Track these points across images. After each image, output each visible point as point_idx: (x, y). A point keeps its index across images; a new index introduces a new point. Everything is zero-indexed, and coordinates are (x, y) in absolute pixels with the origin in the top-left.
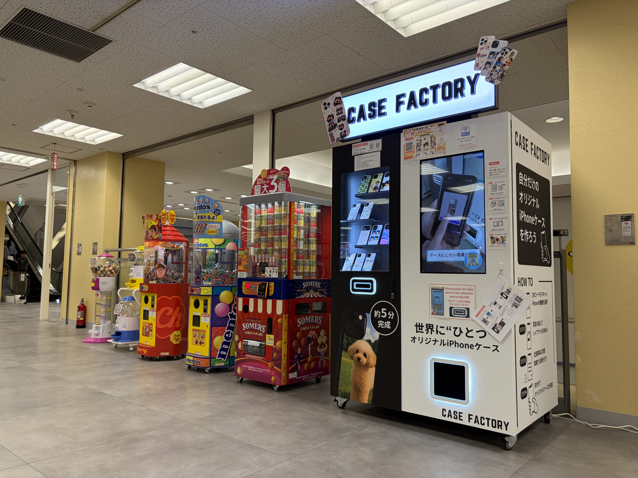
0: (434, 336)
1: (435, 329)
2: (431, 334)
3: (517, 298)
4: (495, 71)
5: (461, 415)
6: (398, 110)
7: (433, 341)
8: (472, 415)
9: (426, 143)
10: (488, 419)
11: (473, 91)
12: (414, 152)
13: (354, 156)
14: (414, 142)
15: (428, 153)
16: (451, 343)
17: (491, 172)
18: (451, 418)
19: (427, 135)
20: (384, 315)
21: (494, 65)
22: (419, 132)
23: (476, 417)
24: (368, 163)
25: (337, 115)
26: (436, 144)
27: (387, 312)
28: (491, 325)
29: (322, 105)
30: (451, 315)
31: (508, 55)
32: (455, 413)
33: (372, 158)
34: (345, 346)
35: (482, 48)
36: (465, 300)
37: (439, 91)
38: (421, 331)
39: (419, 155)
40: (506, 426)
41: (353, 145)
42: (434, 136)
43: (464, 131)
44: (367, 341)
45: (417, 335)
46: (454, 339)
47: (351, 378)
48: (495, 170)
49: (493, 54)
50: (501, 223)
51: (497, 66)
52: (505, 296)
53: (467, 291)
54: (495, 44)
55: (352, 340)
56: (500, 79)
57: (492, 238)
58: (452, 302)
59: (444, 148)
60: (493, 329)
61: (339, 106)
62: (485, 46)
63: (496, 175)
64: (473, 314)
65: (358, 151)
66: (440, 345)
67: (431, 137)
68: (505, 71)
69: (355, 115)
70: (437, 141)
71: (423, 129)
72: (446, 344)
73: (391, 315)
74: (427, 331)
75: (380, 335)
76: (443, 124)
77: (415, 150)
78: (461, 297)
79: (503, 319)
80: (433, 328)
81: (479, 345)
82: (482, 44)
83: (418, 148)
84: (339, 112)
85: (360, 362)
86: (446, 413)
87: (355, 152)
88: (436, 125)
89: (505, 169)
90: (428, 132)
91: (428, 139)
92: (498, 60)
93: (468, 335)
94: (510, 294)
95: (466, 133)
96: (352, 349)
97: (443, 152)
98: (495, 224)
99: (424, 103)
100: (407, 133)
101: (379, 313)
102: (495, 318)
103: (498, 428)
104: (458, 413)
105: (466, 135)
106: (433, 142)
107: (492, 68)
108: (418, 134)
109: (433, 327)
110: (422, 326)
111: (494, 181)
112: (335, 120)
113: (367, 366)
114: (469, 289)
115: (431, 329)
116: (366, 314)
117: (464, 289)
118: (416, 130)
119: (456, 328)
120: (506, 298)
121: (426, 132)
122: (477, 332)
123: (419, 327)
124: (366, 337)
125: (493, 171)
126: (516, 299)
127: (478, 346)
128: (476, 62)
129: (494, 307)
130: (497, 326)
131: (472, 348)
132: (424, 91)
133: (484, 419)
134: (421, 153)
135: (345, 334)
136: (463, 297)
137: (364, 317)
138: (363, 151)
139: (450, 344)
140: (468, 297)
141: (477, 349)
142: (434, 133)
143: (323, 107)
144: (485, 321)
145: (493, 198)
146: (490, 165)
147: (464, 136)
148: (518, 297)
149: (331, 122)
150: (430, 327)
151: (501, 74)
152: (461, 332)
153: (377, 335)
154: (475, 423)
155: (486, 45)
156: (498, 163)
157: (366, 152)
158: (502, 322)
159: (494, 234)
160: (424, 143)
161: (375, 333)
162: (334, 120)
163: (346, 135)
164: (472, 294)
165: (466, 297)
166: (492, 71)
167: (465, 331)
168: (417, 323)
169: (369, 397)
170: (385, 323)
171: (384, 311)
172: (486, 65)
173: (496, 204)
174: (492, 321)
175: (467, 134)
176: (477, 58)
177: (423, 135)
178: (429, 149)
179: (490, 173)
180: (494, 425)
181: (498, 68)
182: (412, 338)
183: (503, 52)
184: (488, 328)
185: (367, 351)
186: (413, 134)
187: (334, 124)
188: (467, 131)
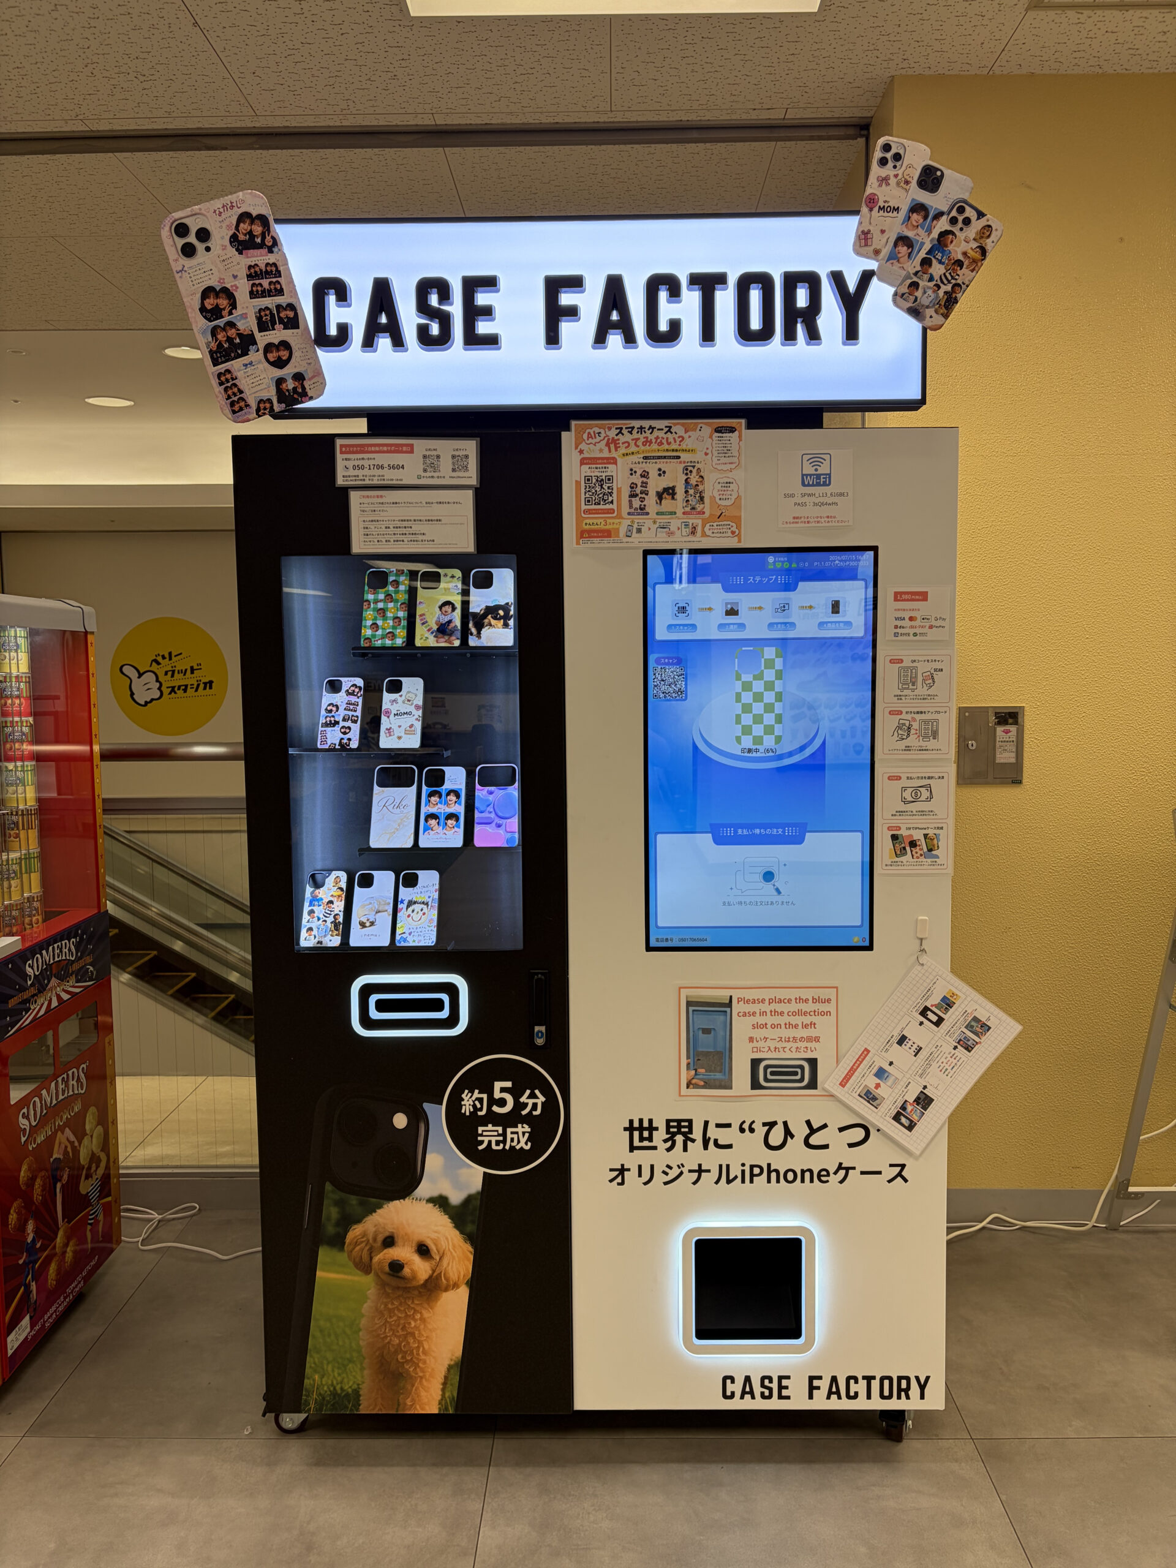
0: (696, 1154)
1: (697, 1134)
2: (685, 1149)
3: (973, 1023)
4: (926, 277)
5: (784, 1382)
6: (553, 338)
7: (690, 1171)
8: (820, 1378)
9: (666, 490)
10: (869, 1379)
11: (852, 333)
12: (619, 516)
13: (345, 491)
14: (621, 477)
15: (673, 528)
16: (752, 1173)
17: (899, 623)
18: (753, 1397)
19: (670, 457)
20: (502, 1103)
21: (922, 254)
22: (640, 443)
23: (834, 1379)
24: (416, 528)
26: (707, 500)
27: (516, 1092)
28: (889, 1107)
29: (166, 233)
30: (755, 1085)
31: (972, 231)
32: (766, 1382)
33: (437, 511)
34: (330, 1230)
35: (884, 180)
36: (805, 1033)
37: (727, 299)
38: (646, 1143)
39: (639, 531)
40: (922, 1388)
41: (339, 442)
42: (698, 466)
43: (809, 469)
44: (431, 1200)
45: (632, 1160)
46: (764, 1157)
47: (364, 1339)
48: (911, 619)
49: (923, 213)
50: (925, 794)
51: (934, 261)
52: (934, 1018)
53: (808, 1007)
54: (930, 180)
55: (361, 1204)
56: (943, 310)
57: (894, 838)
58: (761, 1044)
59: (737, 520)
60: (897, 1118)
62: (896, 176)
63: (915, 635)
64: (828, 1078)
65: (366, 472)
66: (717, 1182)
67: (687, 471)
68: (958, 285)
69: (350, 315)
70: (710, 489)
71: (656, 433)
72: (736, 1177)
73: (531, 1102)
74: (669, 1144)
75: (485, 1173)
76: (732, 430)
77: (625, 509)
78: (788, 1025)
79: (925, 1087)
80: (691, 1132)
81: (847, 1169)
82: (883, 162)
83: (636, 503)
85: (403, 1278)
86: (736, 1388)
87: (352, 472)
88: (705, 427)
89: (944, 619)
90: (674, 446)
91: (675, 477)
92: (939, 240)
93: (813, 1141)
94: (951, 1010)
95: (818, 476)
96: (364, 1234)
97: (733, 533)
98: (907, 795)
99: (664, 335)
100: (589, 436)
101: (481, 1100)
102: (903, 1083)
103: (899, 1397)
104: (775, 1380)
105: (818, 484)
106: (696, 492)
107: (915, 265)
108: (633, 448)
109: (690, 1127)
110: (652, 1128)
111: (908, 655)
113: (433, 1287)
114: (815, 1000)
115: (684, 1134)
116: (426, 1106)
117: (799, 1000)
118: (625, 431)
119: (771, 1125)
120: (939, 1022)
121: (666, 447)
122: (841, 1130)
123: (640, 1131)
124: (425, 1189)
125: (907, 623)
126: (969, 1027)
127: (842, 1173)
128: (860, 223)
129: (898, 1054)
130: (909, 1108)
131: (823, 1179)
132: (663, 285)
133: (856, 1382)
134: (647, 522)
135: (328, 1187)
136: (796, 1026)
137: (418, 1117)
138: (391, 477)
139: (752, 1175)
140: (813, 1024)
141: (841, 1182)
142: (699, 456)
143: (172, 245)
144: (870, 1097)
145: (904, 711)
146: (896, 600)
147: (809, 485)
148: (975, 1019)
149: (221, 322)
150: (680, 1129)
151: (946, 293)
152: (788, 1133)
153: (473, 1176)
154: (828, 1398)
155: (900, 172)
156: (924, 596)
157: (405, 482)
158: (923, 1097)
159: (903, 827)
160: (660, 489)
161: (464, 1171)
162: (236, 313)
163: (304, 395)
164: (828, 1013)
165: (805, 1026)
166: (916, 274)
167: (800, 1131)
168: (631, 1122)
169: (443, 1390)
170: (509, 1130)
171: (503, 1090)
172: (896, 245)
173: (913, 731)
174: (891, 1096)
175: (821, 480)
176: (864, 209)
177: (654, 458)
178: (679, 513)
179: (896, 627)
180: (887, 1393)
181: (937, 270)
182: (611, 1170)
183: (954, 213)
184: (880, 1117)
185: (434, 1236)
186: (612, 443)
187: (240, 335)
188: (823, 469)
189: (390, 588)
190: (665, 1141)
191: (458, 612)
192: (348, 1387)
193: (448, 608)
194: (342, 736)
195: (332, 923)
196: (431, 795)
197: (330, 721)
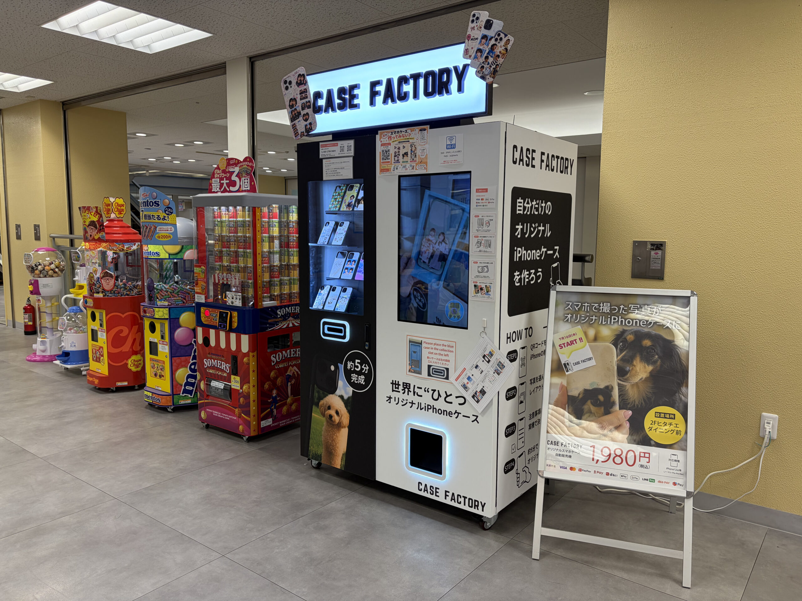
0: (411, 397)
1: (412, 389)
2: (408, 394)
3: (499, 364)
4: (487, 63)
5: (437, 490)
6: (372, 103)
7: (410, 403)
8: (449, 492)
9: (405, 153)
10: (465, 498)
11: (460, 89)
12: (391, 164)
13: (322, 159)
15: (407, 167)
16: (429, 407)
17: (478, 201)
18: (427, 493)
19: (407, 141)
20: (357, 367)
21: (485, 55)
22: (398, 137)
23: (453, 494)
24: (338, 171)
25: (301, 99)
26: (417, 156)
27: (361, 364)
28: (471, 392)
29: (282, 83)
30: (429, 375)
31: (503, 43)
32: (432, 488)
33: (343, 165)
34: (316, 400)
35: (473, 28)
36: (444, 358)
37: (422, 81)
38: (397, 390)
39: (397, 169)
40: (483, 507)
41: (321, 144)
42: (415, 144)
43: (449, 143)
44: (339, 396)
45: (394, 395)
46: (432, 403)
47: (323, 438)
48: (482, 199)
49: (486, 39)
50: (486, 269)
51: (489, 57)
52: (487, 360)
53: (446, 348)
54: (488, 25)
55: (323, 393)
56: (493, 76)
57: (475, 286)
58: (431, 360)
59: (426, 163)
60: (473, 397)
61: (302, 88)
62: (477, 26)
63: (483, 206)
64: (453, 376)
65: (326, 153)
66: (417, 408)
67: (411, 146)
68: (498, 65)
69: (322, 102)
70: (418, 152)
71: (403, 133)
72: (423, 408)
73: (365, 368)
74: (403, 391)
75: (353, 390)
76: (425, 130)
77: (393, 161)
78: (440, 354)
79: (483, 387)
80: (410, 388)
81: (459, 413)
82: (473, 21)
83: (396, 158)
84: (303, 95)
85: (332, 421)
86: (422, 487)
87: (323, 153)
88: (417, 129)
89: (493, 199)
90: (408, 137)
91: (408, 149)
92: (491, 48)
93: (448, 399)
94: (493, 357)
95: (452, 145)
96: (323, 404)
97: (425, 168)
98: (480, 269)
99: (403, 97)
100: (384, 136)
101: (352, 365)
102: (476, 384)
103: (475, 508)
104: (434, 488)
105: (452, 148)
107: (483, 59)
108: (396, 139)
109: (410, 386)
110: (399, 385)
111: (481, 213)
112: (299, 106)
113: (339, 426)
114: (449, 346)
115: (408, 389)
116: (339, 364)
117: (443, 345)
118: (393, 133)
119: (434, 391)
120: (489, 362)
121: (405, 138)
122: (457, 397)
123: (395, 385)
124: (338, 392)
125: (480, 201)
126: (498, 365)
127: (457, 414)
128: (465, 46)
129: (476, 372)
130: (478, 394)
131: (451, 415)
132: (403, 80)
133: (461, 498)
134: (399, 165)
135: (316, 386)
136: (442, 355)
137: (337, 368)
138: (333, 154)
139: (428, 409)
140: (447, 355)
141: (456, 418)
142: (415, 140)
143: (283, 86)
144: (465, 387)
145: (479, 236)
146: (477, 192)
147: (449, 149)
148: (500, 362)
149: (293, 109)
150: (407, 386)
151: (493, 68)
152: (439, 395)
153: (350, 390)
154: (451, 501)
155: (478, 24)
156: (486, 190)
157: (336, 156)
158: (482, 390)
159: (478, 282)
160: (403, 153)
161: (348, 388)
162: (297, 105)
163: (311, 129)
164: (452, 352)
165: (445, 355)
166: (483, 63)
167: (443, 396)
168: (393, 381)
169: (341, 461)
170: (359, 377)
171: (358, 363)
172: (476, 52)
173: (482, 244)
174: (473, 388)
175: (452, 146)
176: (467, 41)
177: (401, 142)
178: (409, 162)
179: (477, 203)
180: (470, 505)
181: (491, 60)
182: (387, 397)
183: (497, 37)
184: (468, 396)
185: (340, 408)
186: (390, 138)
187: (297, 112)
188: (453, 142)
190: (403, 390)
192: (319, 453)
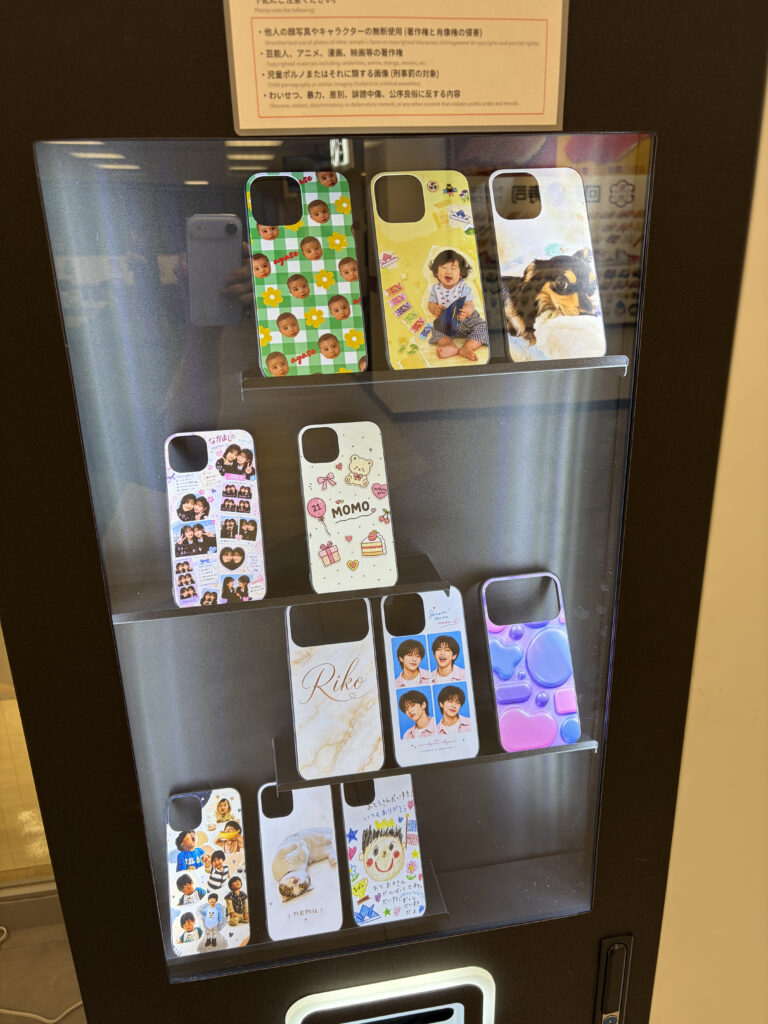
189: (309, 222)
191: (475, 274)
193: (452, 269)
194: (228, 573)
195: (227, 898)
196: (402, 652)
197: (195, 538)
